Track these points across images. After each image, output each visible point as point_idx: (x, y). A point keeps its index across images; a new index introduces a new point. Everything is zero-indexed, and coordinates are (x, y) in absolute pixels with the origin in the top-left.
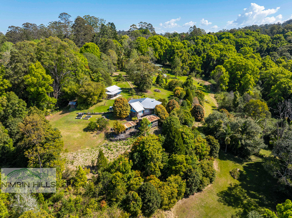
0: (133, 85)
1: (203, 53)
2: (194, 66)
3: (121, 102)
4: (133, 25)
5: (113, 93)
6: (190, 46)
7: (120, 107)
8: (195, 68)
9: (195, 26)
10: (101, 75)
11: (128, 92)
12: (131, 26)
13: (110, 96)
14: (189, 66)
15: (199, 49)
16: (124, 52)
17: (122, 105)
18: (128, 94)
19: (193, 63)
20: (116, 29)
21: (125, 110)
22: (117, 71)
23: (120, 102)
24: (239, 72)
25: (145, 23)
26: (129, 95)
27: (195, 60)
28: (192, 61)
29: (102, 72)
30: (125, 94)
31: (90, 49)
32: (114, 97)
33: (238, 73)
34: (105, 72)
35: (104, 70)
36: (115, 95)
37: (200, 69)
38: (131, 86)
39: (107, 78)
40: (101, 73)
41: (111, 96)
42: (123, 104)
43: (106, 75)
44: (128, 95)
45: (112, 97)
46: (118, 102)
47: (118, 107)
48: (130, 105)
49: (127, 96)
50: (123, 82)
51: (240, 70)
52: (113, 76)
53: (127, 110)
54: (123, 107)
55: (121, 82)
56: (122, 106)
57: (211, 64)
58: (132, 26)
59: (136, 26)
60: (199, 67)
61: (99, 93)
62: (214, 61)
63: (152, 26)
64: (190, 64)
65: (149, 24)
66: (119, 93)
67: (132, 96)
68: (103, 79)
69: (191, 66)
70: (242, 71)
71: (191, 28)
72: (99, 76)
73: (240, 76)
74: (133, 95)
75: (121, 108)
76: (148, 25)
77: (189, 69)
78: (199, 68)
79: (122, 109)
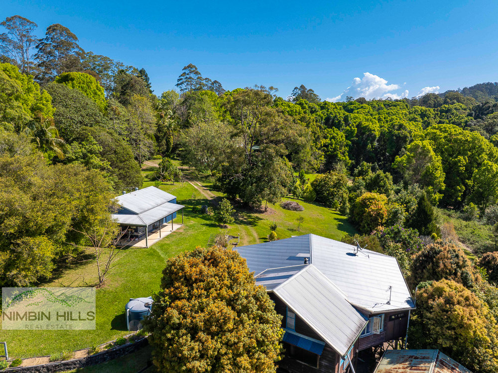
0: (210, 190)
1: (344, 124)
2: (335, 149)
3: (215, 281)
4: (190, 66)
5: (148, 220)
6: (315, 110)
7: (207, 331)
8: (336, 156)
9: (302, 87)
10: (98, 148)
11: (203, 211)
12: (185, 68)
13: (130, 234)
14: (324, 150)
15: (336, 116)
16: (172, 114)
17: (222, 304)
18: (204, 218)
19: (331, 144)
20: (149, 82)
21: (249, 351)
22: (155, 156)
23: (207, 289)
24: (461, 158)
25: (206, 79)
26: (208, 222)
27: (334, 138)
28: (328, 141)
29: (103, 137)
30: (194, 221)
31: (73, 84)
32: (151, 232)
33: (459, 161)
34: (117, 141)
35: (111, 134)
36: (156, 227)
37: (347, 157)
38: (203, 193)
39: (121, 162)
40: (101, 143)
41: (136, 230)
42: (231, 302)
43: (119, 150)
44: (207, 225)
45: (144, 236)
46: (189, 282)
47: (193, 331)
48: (273, 296)
49: (204, 228)
50: (175, 183)
51: (463, 153)
52: (144, 168)
53: (260, 344)
54: (230, 325)
55: (169, 183)
56: (226, 320)
57: (369, 146)
58: (188, 67)
59: (196, 69)
60: (343, 153)
61: (68, 220)
62: (374, 140)
63: (220, 86)
64: (325, 146)
65: (215, 82)
66: (170, 218)
67: (221, 227)
68: (106, 164)
69: (328, 152)
70: (467, 154)
71: (295, 89)
72: (91, 152)
73: (464, 167)
74: (225, 222)
75: (221, 331)
76: (213, 84)
77: (323, 156)
78: (344, 156)
79: (228, 344)
